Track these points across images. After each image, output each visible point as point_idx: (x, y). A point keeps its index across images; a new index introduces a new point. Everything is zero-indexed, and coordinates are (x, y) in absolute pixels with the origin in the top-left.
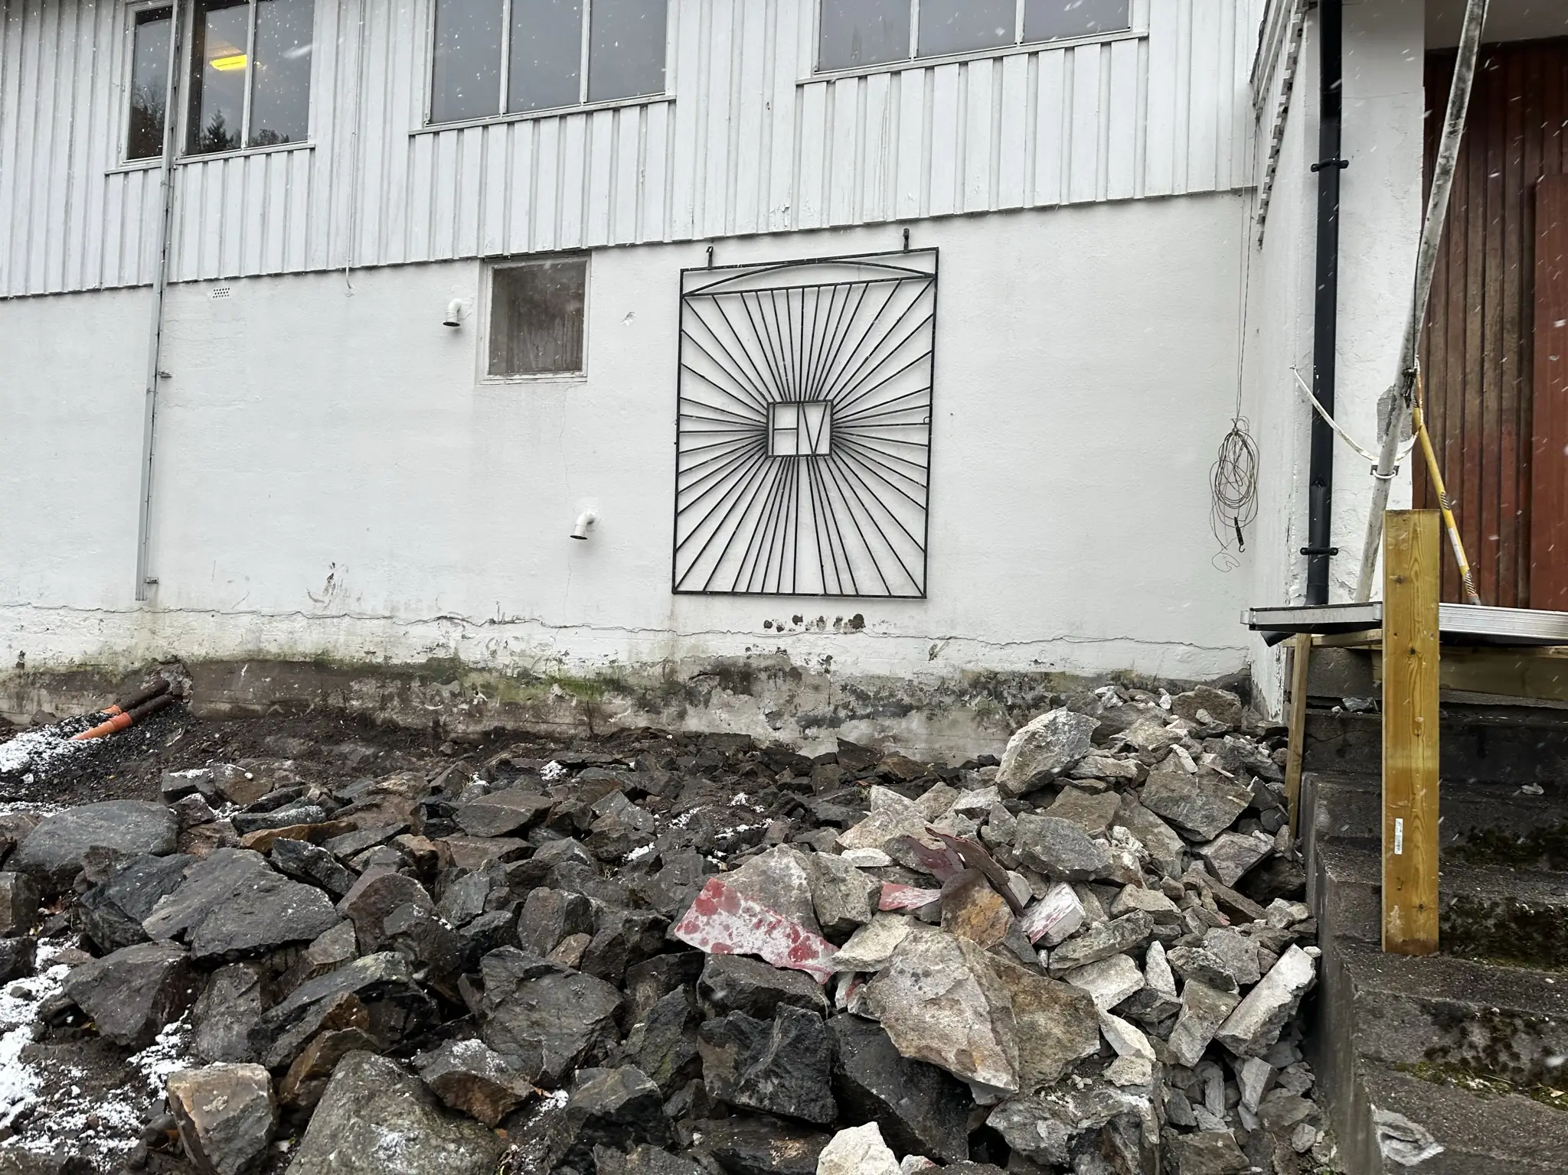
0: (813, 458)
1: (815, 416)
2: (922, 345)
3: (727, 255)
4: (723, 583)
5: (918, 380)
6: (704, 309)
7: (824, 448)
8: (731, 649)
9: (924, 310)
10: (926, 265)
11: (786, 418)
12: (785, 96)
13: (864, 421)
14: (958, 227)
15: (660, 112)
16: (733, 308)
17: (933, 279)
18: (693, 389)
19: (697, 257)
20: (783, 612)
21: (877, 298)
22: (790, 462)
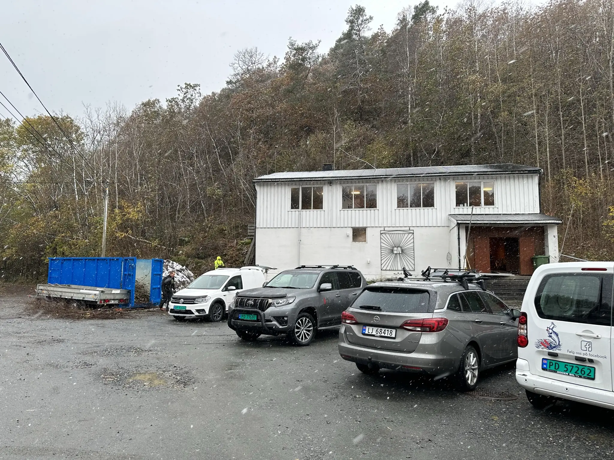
0: (399, 253)
1: (399, 248)
2: (412, 241)
3: (386, 229)
4: (388, 269)
5: (412, 245)
6: (384, 235)
7: (401, 252)
8: (390, 277)
9: (412, 237)
10: (412, 232)
11: (395, 249)
12: (393, 211)
13: (405, 249)
14: (416, 227)
15: (376, 211)
16: (387, 235)
17: (413, 233)
18: (382, 245)
19: (382, 229)
20: (396, 272)
21: (406, 235)
22: (396, 254)
